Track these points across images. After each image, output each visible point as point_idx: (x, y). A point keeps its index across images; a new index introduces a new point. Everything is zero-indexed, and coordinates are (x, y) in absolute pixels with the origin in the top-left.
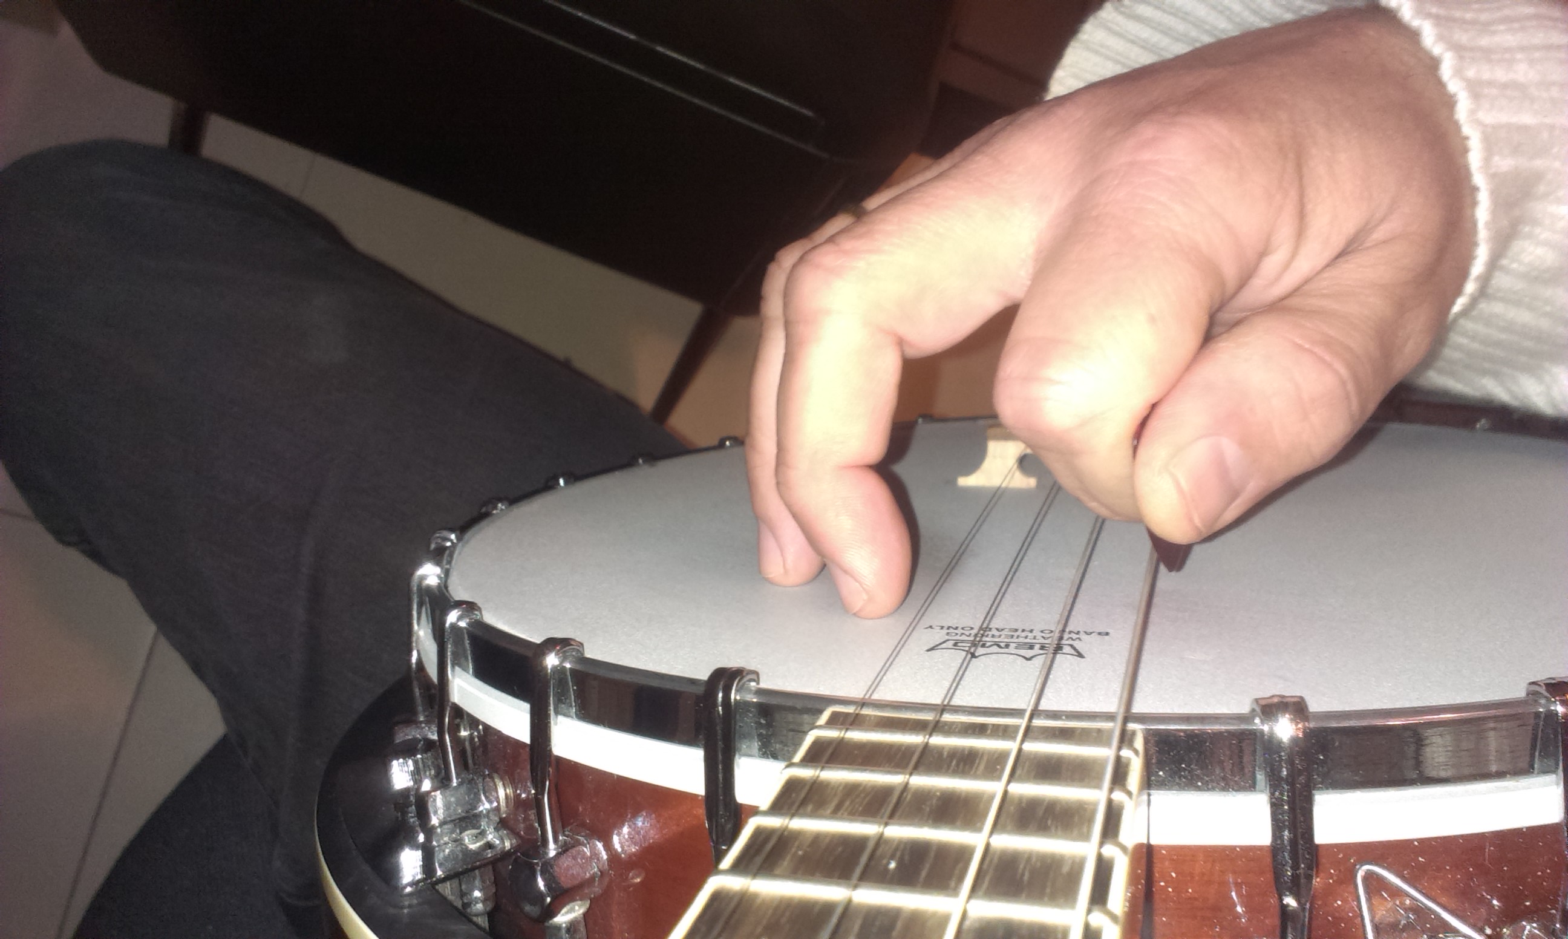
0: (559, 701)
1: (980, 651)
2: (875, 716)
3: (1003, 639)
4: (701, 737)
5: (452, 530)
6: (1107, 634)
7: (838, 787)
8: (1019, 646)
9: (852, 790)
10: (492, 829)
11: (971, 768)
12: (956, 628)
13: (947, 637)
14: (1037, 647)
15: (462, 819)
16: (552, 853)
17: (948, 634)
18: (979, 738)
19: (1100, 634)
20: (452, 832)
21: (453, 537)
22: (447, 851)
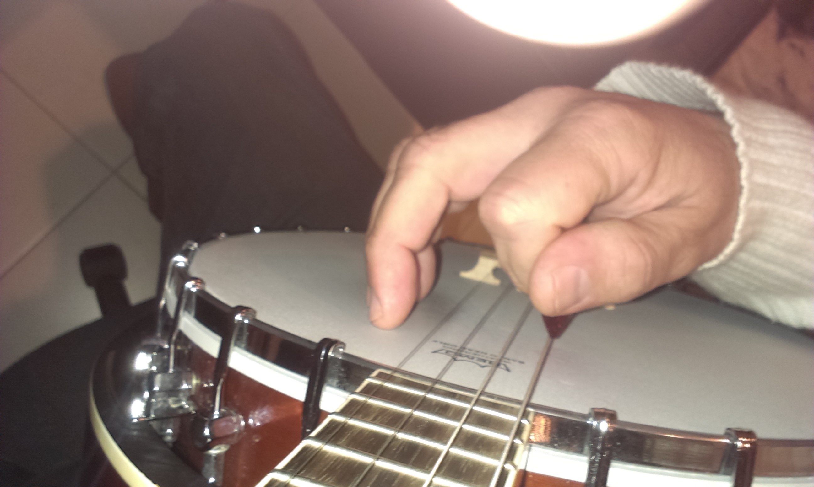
0: (237, 339)
1: (459, 358)
2: (401, 378)
3: (471, 355)
4: (309, 371)
6: (523, 363)
7: (376, 409)
8: (479, 360)
9: (383, 411)
10: (185, 399)
11: (445, 413)
12: (449, 344)
14: (488, 362)
15: (171, 391)
16: (216, 417)
17: (444, 346)
18: (452, 399)
19: (520, 362)
20: (164, 396)
22: (159, 406)
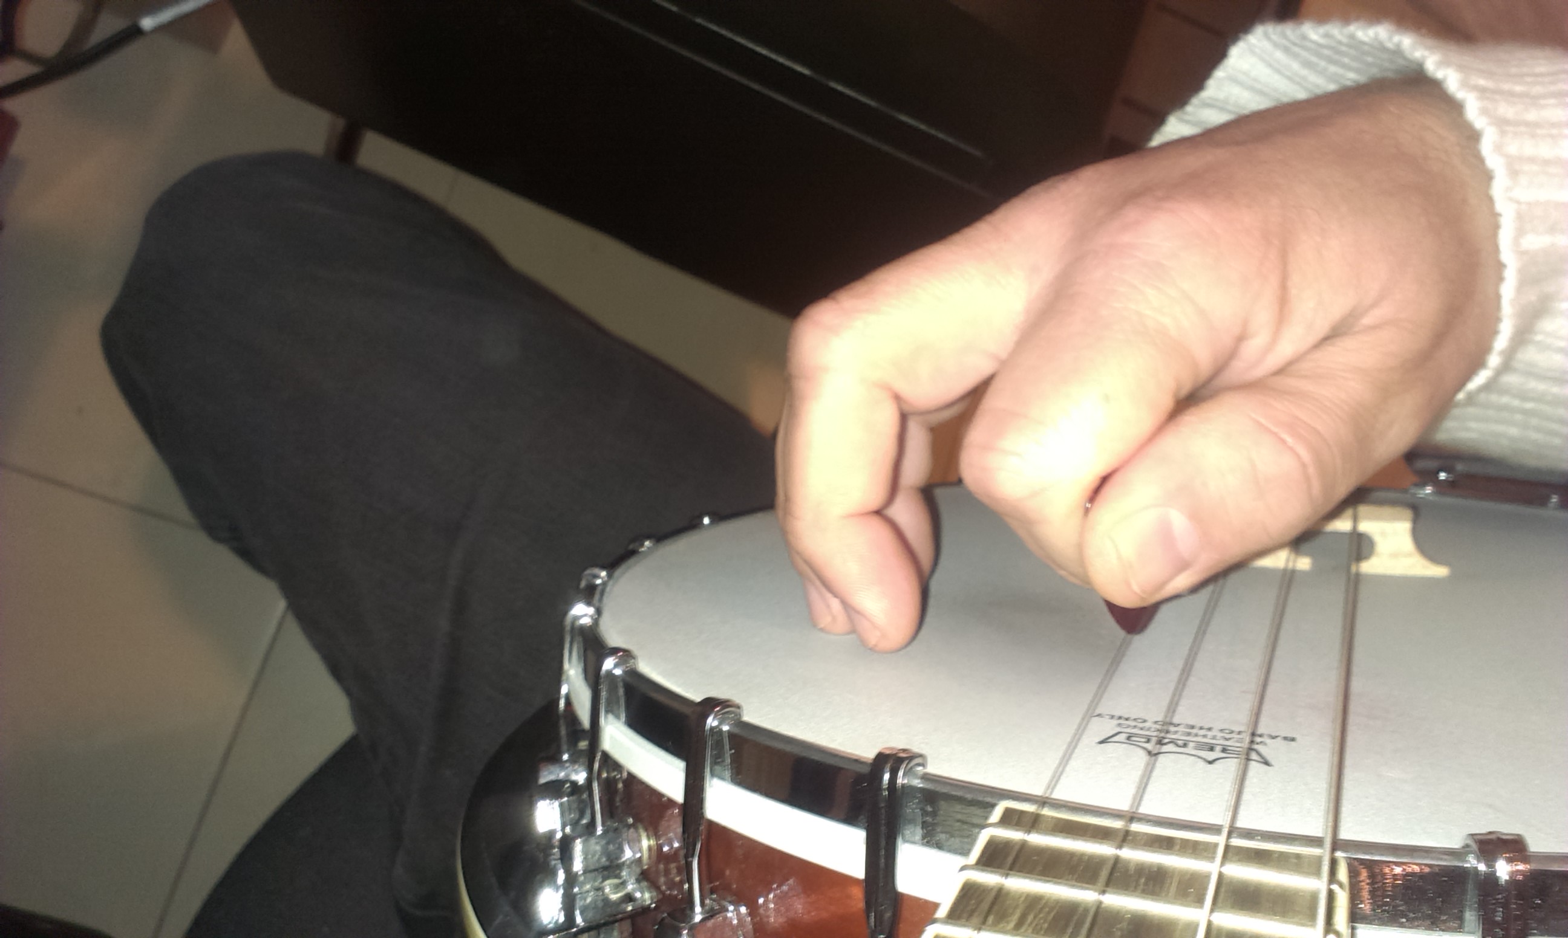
0: (715, 763)
2: (1053, 818)
3: (1180, 737)
4: (862, 817)
5: (603, 568)
6: (1293, 739)
7: (1019, 898)
8: (1201, 746)
9: (1034, 902)
10: (633, 880)
11: (1161, 888)
12: (1127, 719)
13: (1118, 729)
14: (1218, 748)
15: (605, 868)
16: (698, 917)
17: (1119, 725)
18: (1168, 854)
19: (1285, 738)
20: (595, 880)
21: (604, 574)
22: (589, 900)
